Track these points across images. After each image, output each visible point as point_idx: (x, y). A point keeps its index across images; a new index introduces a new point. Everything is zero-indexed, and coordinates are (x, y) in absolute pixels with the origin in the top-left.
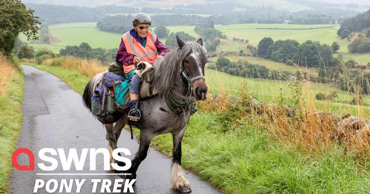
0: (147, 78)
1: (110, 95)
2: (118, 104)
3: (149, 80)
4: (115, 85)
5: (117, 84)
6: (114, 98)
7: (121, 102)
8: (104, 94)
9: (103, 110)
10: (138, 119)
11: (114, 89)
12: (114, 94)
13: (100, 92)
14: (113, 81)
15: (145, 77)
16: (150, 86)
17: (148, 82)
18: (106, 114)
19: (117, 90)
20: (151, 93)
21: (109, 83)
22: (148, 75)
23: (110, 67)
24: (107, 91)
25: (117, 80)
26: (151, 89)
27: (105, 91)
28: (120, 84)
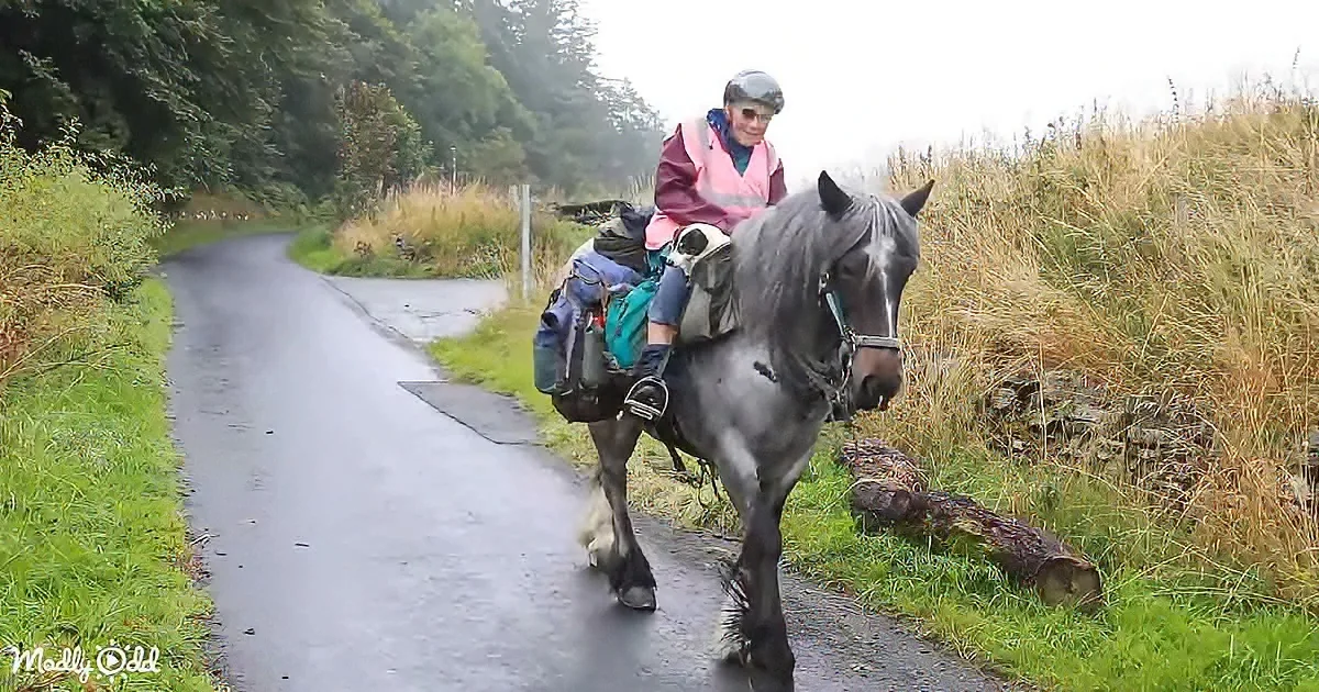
0: (706, 279)
1: (590, 329)
2: (615, 361)
3: (711, 284)
4: (609, 297)
5: (613, 293)
6: (601, 338)
7: (621, 354)
8: (575, 324)
9: (567, 376)
10: (654, 416)
11: (605, 310)
12: (603, 326)
13: (561, 317)
14: (603, 284)
15: (700, 275)
16: (712, 302)
17: (708, 290)
18: (577, 390)
19: (613, 315)
20: (715, 326)
21: (589, 290)
22: (711, 268)
23: (598, 236)
24: (584, 315)
25: (614, 280)
26: (714, 315)
27: (576, 315)
28: (624, 293)
